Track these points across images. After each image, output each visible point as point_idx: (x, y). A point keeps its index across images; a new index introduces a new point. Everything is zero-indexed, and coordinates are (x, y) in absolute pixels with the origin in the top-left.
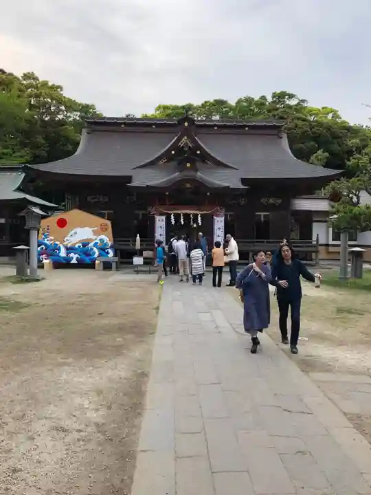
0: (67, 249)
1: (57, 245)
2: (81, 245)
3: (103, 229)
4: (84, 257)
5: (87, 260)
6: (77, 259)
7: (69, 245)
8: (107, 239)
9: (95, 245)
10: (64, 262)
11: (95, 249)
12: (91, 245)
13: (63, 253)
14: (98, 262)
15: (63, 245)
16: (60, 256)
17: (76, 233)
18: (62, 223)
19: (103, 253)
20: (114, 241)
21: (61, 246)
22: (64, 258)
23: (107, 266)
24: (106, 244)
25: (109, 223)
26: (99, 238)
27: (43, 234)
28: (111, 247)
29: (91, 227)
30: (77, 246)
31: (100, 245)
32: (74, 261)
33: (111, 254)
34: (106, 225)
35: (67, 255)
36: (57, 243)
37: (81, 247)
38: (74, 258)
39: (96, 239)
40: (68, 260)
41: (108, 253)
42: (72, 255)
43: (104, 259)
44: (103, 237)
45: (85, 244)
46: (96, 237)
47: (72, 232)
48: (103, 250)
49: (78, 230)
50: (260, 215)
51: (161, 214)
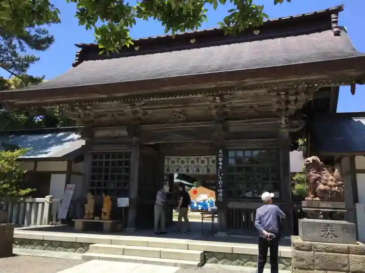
3: (212, 195)
4: (204, 207)
8: (213, 199)
9: (208, 202)
11: (209, 204)
12: (207, 201)
13: (195, 205)
18: (195, 192)
21: (195, 202)
24: (213, 202)
26: (210, 198)
28: (215, 203)
30: (201, 202)
32: (200, 209)
35: (197, 206)
38: (200, 207)
40: (197, 208)
45: (204, 201)
48: (211, 205)
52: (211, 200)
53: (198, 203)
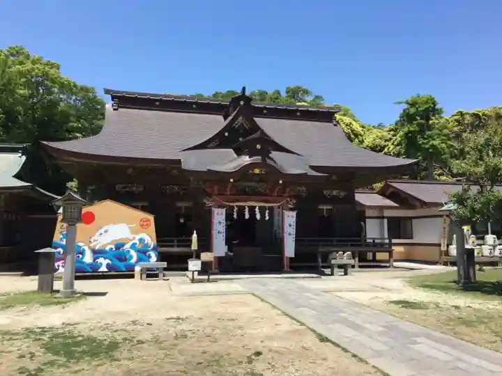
0: (94, 252)
1: (80, 247)
2: (113, 247)
3: (143, 225)
4: (117, 263)
5: (121, 265)
6: (108, 266)
7: (97, 248)
8: (149, 238)
9: (133, 246)
10: (89, 269)
11: (133, 253)
12: (127, 247)
13: (88, 258)
14: (137, 269)
15: (89, 247)
16: (83, 263)
17: (106, 231)
18: (88, 218)
19: (142, 256)
20: (157, 241)
21: (86, 248)
22: (88, 265)
23: (151, 274)
24: (147, 245)
25: (151, 218)
26: (138, 237)
27: (61, 233)
28: (154, 249)
29: (128, 224)
30: (107, 248)
31: (139, 246)
32: (103, 269)
33: (154, 258)
34: (149, 220)
35: (94, 261)
36: (80, 244)
37: (114, 249)
38: (104, 264)
39: (134, 238)
40: (94, 267)
41: (150, 257)
42: (101, 260)
43: (145, 264)
44: (143, 236)
45: (119, 246)
46: (133, 236)
47: (102, 231)
48: (143, 253)
49: (111, 228)
50: (323, 209)
51: (220, 207)
52: (141, 240)
53: (97, 253)
